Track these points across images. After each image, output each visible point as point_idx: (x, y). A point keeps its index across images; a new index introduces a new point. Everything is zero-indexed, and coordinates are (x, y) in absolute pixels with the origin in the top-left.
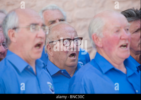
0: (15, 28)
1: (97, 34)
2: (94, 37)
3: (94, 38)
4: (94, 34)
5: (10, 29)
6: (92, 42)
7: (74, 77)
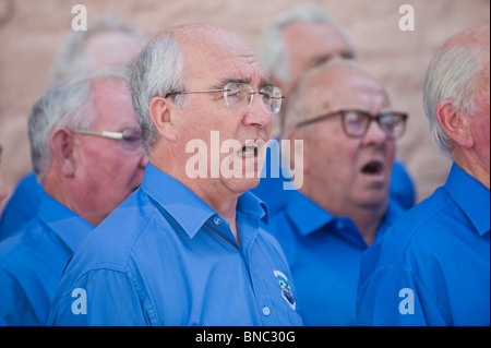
0: (171, 94)
1: (456, 104)
2: (445, 112)
3: (443, 115)
4: (443, 103)
5: (157, 95)
6: (436, 129)
7: (379, 247)
